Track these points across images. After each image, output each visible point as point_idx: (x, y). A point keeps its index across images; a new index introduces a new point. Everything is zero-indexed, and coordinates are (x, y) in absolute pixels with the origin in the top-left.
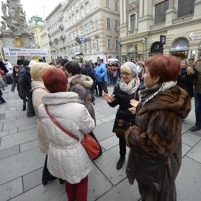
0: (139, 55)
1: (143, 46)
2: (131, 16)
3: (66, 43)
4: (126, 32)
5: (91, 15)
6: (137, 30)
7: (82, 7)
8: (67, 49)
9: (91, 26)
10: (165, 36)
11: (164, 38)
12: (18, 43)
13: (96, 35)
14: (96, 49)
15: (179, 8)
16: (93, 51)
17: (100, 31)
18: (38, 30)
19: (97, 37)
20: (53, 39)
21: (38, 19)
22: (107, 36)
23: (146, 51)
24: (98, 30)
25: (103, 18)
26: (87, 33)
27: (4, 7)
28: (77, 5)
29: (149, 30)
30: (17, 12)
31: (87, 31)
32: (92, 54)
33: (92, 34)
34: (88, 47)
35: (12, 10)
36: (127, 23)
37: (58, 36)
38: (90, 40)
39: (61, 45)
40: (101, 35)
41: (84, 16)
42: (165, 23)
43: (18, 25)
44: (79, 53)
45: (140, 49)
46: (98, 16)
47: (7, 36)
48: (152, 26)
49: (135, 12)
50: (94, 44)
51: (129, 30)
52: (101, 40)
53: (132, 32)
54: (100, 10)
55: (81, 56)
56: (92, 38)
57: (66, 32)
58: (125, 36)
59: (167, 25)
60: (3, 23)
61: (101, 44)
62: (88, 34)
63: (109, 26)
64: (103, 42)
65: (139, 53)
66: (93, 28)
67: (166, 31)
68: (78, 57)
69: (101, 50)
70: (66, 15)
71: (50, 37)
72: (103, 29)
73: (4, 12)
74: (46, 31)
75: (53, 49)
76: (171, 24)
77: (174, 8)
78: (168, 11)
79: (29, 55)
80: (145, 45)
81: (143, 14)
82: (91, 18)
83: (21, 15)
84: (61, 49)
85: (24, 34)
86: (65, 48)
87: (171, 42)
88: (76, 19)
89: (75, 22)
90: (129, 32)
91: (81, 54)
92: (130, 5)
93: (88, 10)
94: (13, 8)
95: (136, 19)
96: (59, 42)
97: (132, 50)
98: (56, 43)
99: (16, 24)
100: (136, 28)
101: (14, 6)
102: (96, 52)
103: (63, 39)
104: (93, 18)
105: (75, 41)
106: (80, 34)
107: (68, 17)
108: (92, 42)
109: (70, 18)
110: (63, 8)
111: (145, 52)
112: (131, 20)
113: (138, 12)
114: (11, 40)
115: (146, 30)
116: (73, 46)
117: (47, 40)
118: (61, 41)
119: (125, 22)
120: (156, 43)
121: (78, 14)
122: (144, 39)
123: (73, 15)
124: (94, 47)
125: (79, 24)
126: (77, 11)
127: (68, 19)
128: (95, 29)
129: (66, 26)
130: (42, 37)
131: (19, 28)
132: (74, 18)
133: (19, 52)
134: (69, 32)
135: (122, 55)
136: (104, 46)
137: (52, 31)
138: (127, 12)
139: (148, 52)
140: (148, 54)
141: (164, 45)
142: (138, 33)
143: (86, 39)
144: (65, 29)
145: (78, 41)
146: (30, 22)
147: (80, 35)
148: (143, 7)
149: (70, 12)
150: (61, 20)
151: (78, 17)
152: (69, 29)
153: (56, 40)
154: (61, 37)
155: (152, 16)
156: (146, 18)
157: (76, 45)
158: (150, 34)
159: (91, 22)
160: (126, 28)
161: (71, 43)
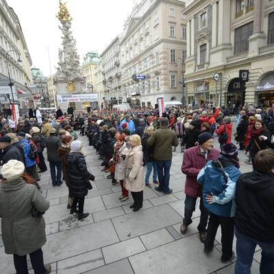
0: (211, 96)
1: (217, 84)
2: (201, 46)
3: (122, 82)
4: (193, 66)
5: (152, 48)
6: (209, 63)
7: (141, 39)
8: (122, 88)
9: (151, 61)
10: (247, 71)
11: (246, 73)
12: (71, 88)
13: (157, 72)
14: (156, 88)
15: (269, 31)
16: (152, 92)
17: (162, 66)
18: (93, 67)
19: (157, 74)
20: (107, 77)
21: (93, 55)
22: (171, 72)
23: (221, 90)
24: (160, 65)
25: (165, 50)
26: (145, 69)
27: (60, 53)
28: (136, 36)
29: (225, 63)
30: (72, 57)
31: (146, 66)
32: (151, 95)
33: (152, 70)
34: (146, 86)
35: (67, 56)
36: (196, 55)
37: (113, 74)
38: (149, 77)
39: (116, 84)
40: (162, 71)
41: (143, 49)
42: (248, 53)
43: (71, 70)
44: (135, 94)
45: (213, 88)
46: (160, 48)
47: (61, 82)
48: (229, 58)
49: (206, 41)
50: (154, 82)
51: (199, 63)
52: (162, 77)
53: (201, 66)
54: (162, 41)
55: (138, 97)
56: (152, 75)
57: (122, 68)
58: (193, 71)
59: (250, 55)
60: (58, 69)
61: (163, 82)
62: (147, 70)
63: (173, 60)
64: (165, 79)
65: (210, 93)
66: (153, 63)
67: (250, 64)
68: (134, 99)
69: (162, 89)
70: (123, 49)
71: (104, 74)
72: (164, 64)
73: (60, 58)
74: (100, 67)
75: (107, 89)
76: (256, 54)
77: (262, 32)
78: (251, 37)
79: (79, 101)
80: (219, 83)
81: (217, 43)
82: (151, 51)
83: (75, 60)
84: (116, 89)
85: (76, 79)
86: (119, 87)
87: (258, 78)
88: (134, 53)
89: (132, 57)
90: (198, 66)
91: (138, 95)
92: (200, 32)
93: (148, 42)
94: (68, 54)
95: (208, 50)
96: (114, 80)
97: (201, 89)
98: (111, 81)
99: (70, 69)
100: (207, 61)
101: (69, 51)
102: (156, 92)
103: (118, 77)
104: (154, 51)
105: (131, 79)
106: (137, 70)
107: (125, 52)
108: (152, 80)
109: (127, 52)
110: (120, 41)
111: (218, 92)
112: (201, 52)
113: (210, 41)
114: (64, 85)
115: (221, 64)
116: (129, 85)
117: (101, 78)
118: (116, 79)
119: (193, 54)
120: (235, 80)
121: (137, 48)
122: (217, 75)
123: (131, 48)
124: (154, 86)
125: (137, 59)
126: (136, 44)
127: (125, 53)
128: (155, 64)
129: (123, 61)
130: (96, 75)
131: (72, 73)
132: (132, 52)
133: (70, 98)
134: (125, 68)
135: (189, 95)
136: (165, 84)
137: (107, 68)
138: (195, 41)
139: (223, 92)
140: (223, 95)
141: (247, 83)
142: (210, 67)
143: (145, 77)
144: (121, 65)
145: (135, 79)
146: (85, 59)
147: (138, 72)
148: (217, 34)
149: (127, 46)
150: (117, 55)
151: (137, 51)
152: (126, 65)
153: (111, 78)
154: (117, 75)
155: (230, 44)
156: (221, 48)
157: (133, 83)
158: (226, 68)
159: (151, 56)
160: (194, 62)
161: (127, 81)
